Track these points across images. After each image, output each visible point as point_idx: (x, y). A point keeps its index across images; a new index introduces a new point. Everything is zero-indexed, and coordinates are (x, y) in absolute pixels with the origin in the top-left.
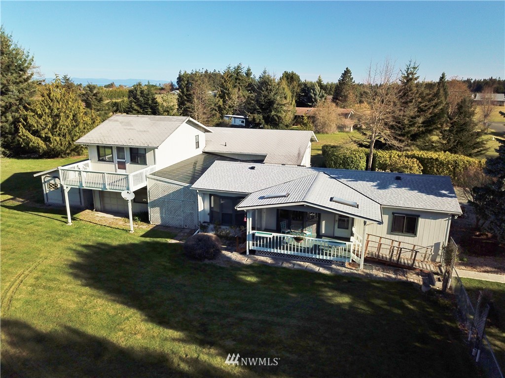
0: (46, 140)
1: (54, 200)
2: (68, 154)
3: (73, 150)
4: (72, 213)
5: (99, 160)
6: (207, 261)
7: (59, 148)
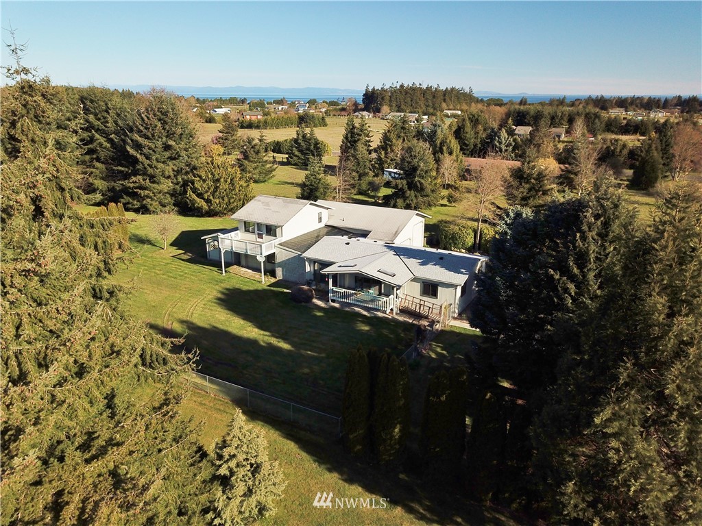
0: (208, 201)
1: (213, 256)
2: (225, 214)
3: (229, 211)
4: (225, 268)
5: (245, 231)
6: (303, 304)
7: (218, 209)
